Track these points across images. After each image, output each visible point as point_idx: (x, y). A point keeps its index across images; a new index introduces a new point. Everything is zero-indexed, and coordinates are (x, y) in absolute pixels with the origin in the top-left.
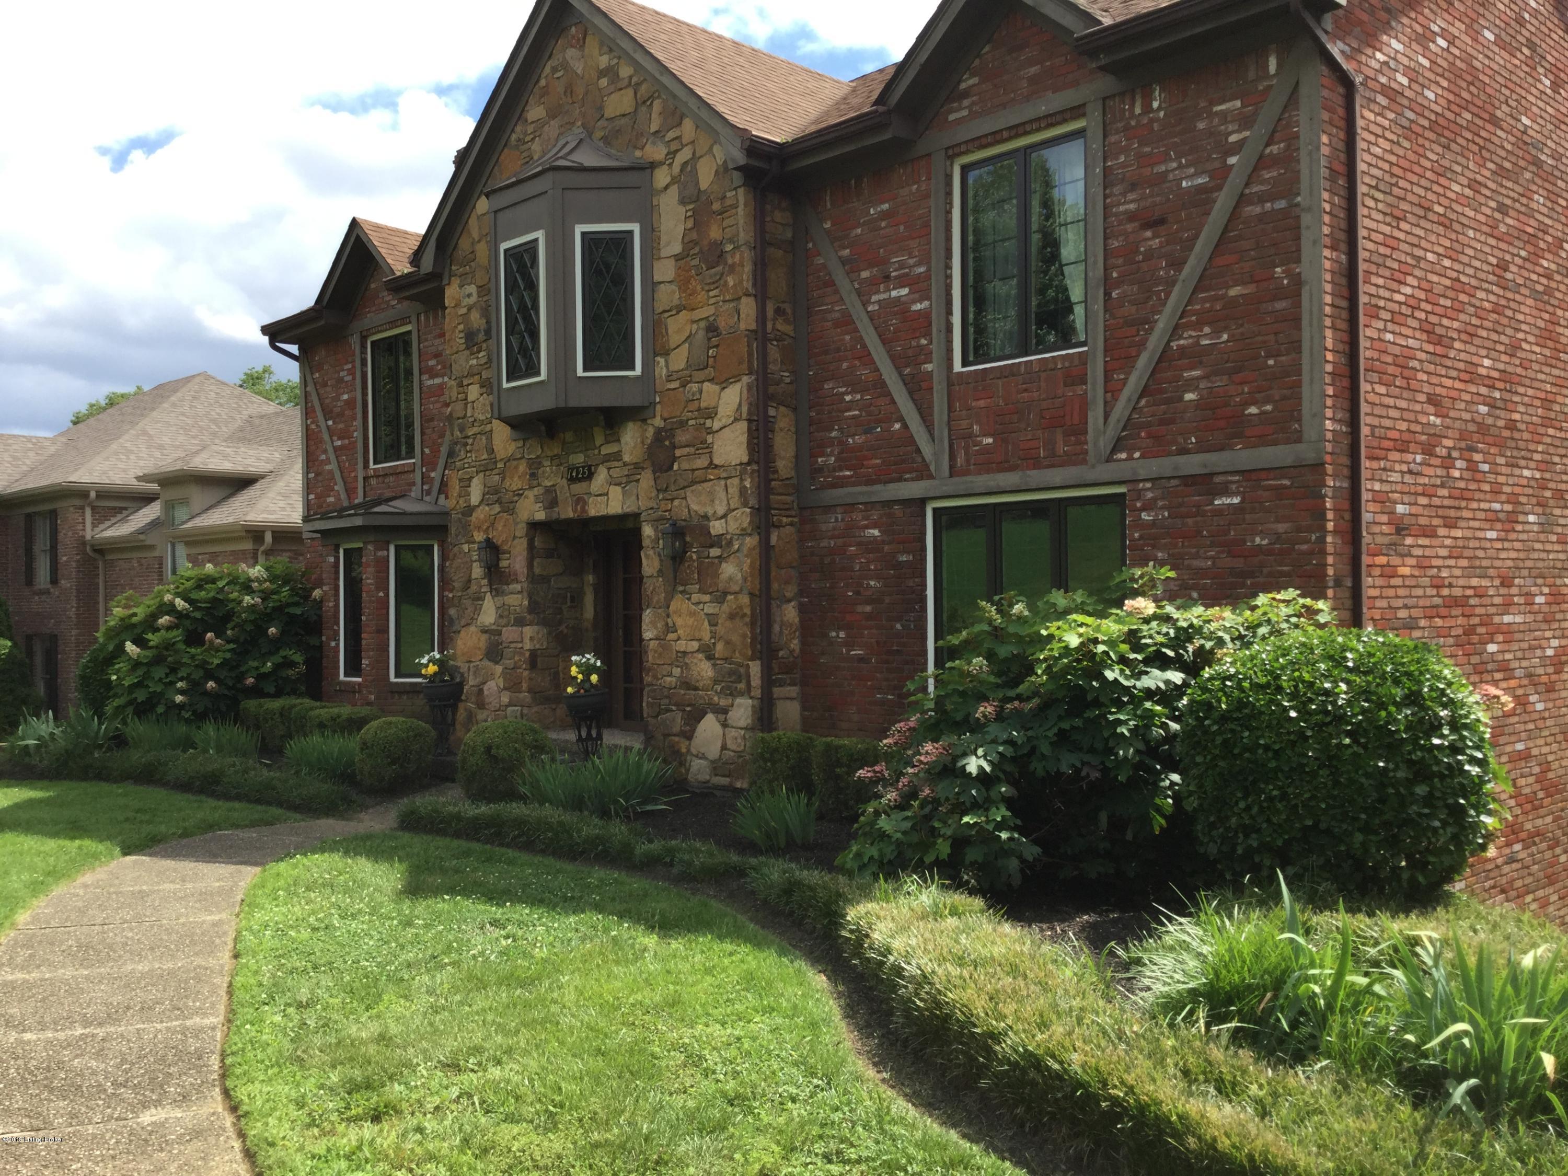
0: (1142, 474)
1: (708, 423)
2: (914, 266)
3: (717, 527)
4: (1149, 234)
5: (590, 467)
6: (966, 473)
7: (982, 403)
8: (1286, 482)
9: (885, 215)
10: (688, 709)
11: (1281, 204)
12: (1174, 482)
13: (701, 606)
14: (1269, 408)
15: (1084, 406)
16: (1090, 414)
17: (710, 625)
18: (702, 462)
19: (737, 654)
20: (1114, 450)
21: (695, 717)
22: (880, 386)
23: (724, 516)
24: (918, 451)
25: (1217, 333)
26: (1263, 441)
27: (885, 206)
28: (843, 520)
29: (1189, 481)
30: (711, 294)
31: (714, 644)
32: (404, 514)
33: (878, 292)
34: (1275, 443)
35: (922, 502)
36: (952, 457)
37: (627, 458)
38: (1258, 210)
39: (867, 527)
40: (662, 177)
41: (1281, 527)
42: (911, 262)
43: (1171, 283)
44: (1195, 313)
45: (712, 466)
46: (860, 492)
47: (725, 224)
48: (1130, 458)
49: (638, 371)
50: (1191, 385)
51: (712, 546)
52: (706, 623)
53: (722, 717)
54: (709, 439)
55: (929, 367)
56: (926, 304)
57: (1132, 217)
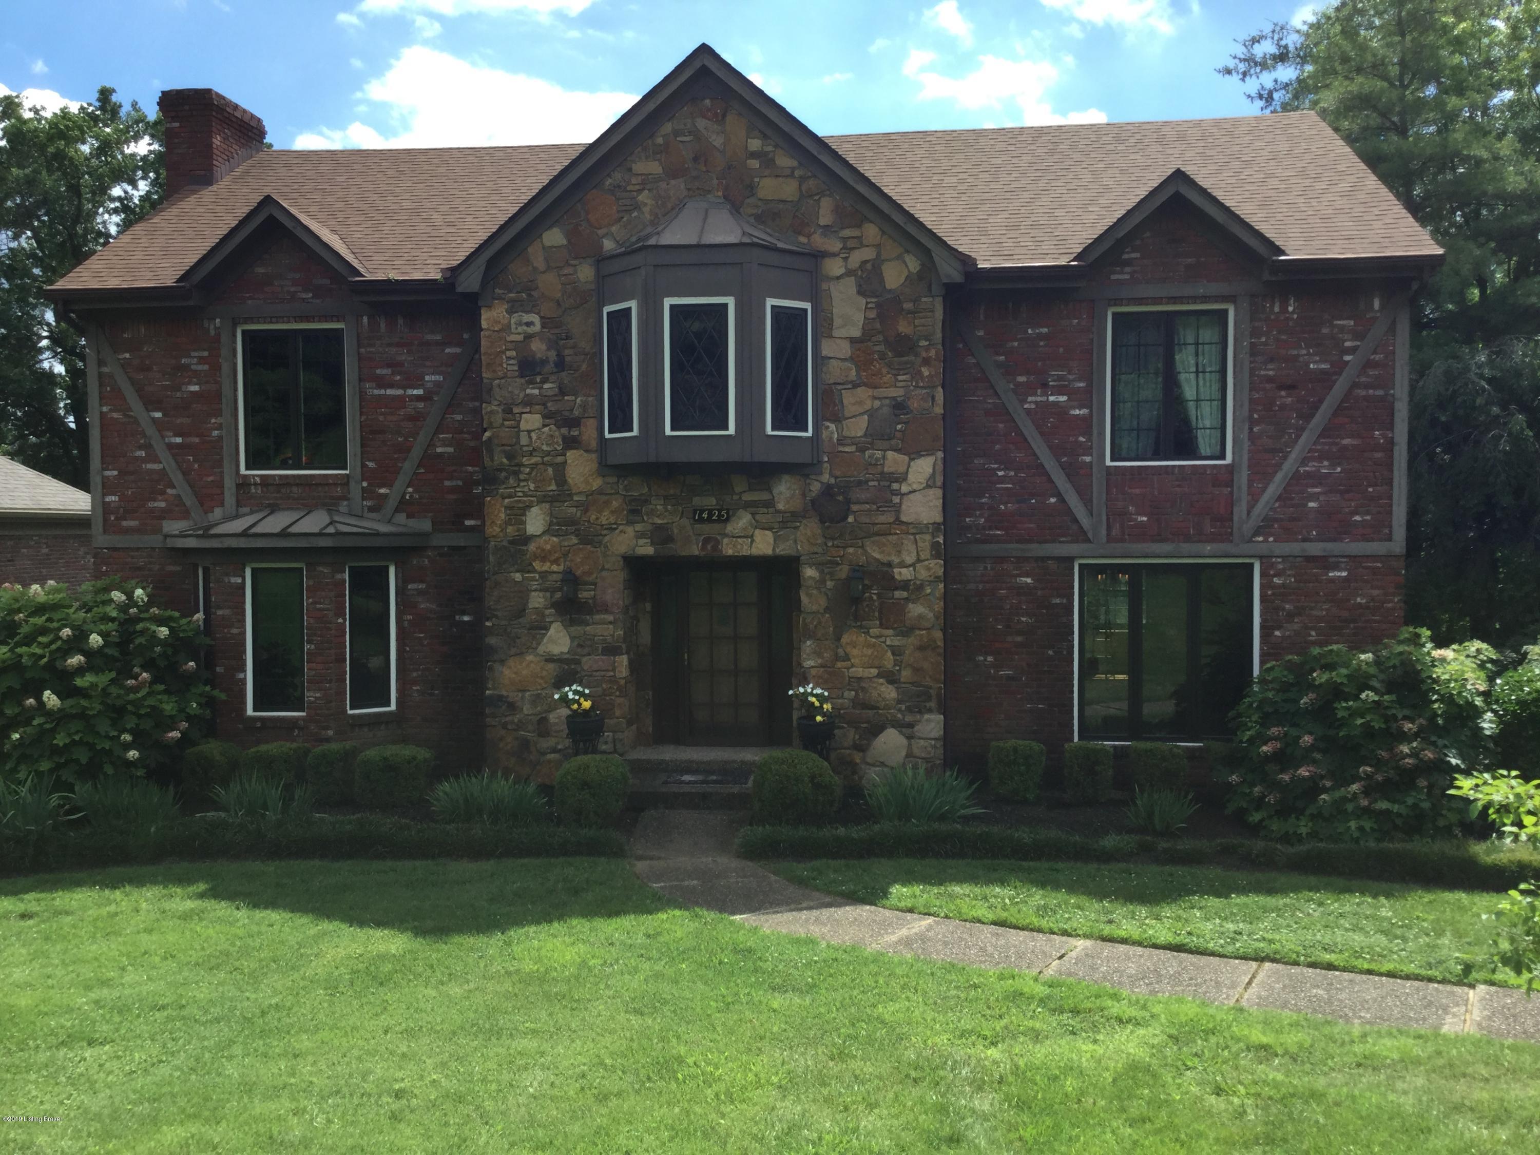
0: (1277, 552)
1: (895, 486)
2: (1074, 380)
3: (905, 574)
4: (1283, 393)
5: (728, 510)
8: (1379, 565)
9: (1041, 337)
10: (865, 725)
11: (1380, 392)
12: (1298, 559)
13: (883, 639)
14: (1368, 518)
15: (1231, 503)
16: (1236, 510)
17: (894, 654)
18: (888, 518)
19: (928, 679)
20: (1256, 534)
21: (874, 731)
23: (913, 565)
24: (1076, 521)
25: (1333, 466)
26: (1366, 538)
27: (1045, 330)
28: (992, 569)
29: (1310, 559)
30: (900, 378)
31: (899, 671)
33: (1035, 394)
34: (1372, 540)
35: (1071, 560)
36: (1109, 528)
37: (781, 506)
38: (1364, 393)
39: (1020, 576)
40: (835, 267)
41: (1375, 592)
42: (1071, 377)
43: (1301, 430)
44: (1317, 451)
45: (898, 521)
46: (1014, 549)
47: (917, 322)
48: (1266, 541)
49: (810, 433)
50: (1314, 497)
51: (896, 589)
52: (889, 654)
53: (908, 731)
54: (896, 500)
55: (1088, 459)
56: (1084, 411)
57: (1270, 380)
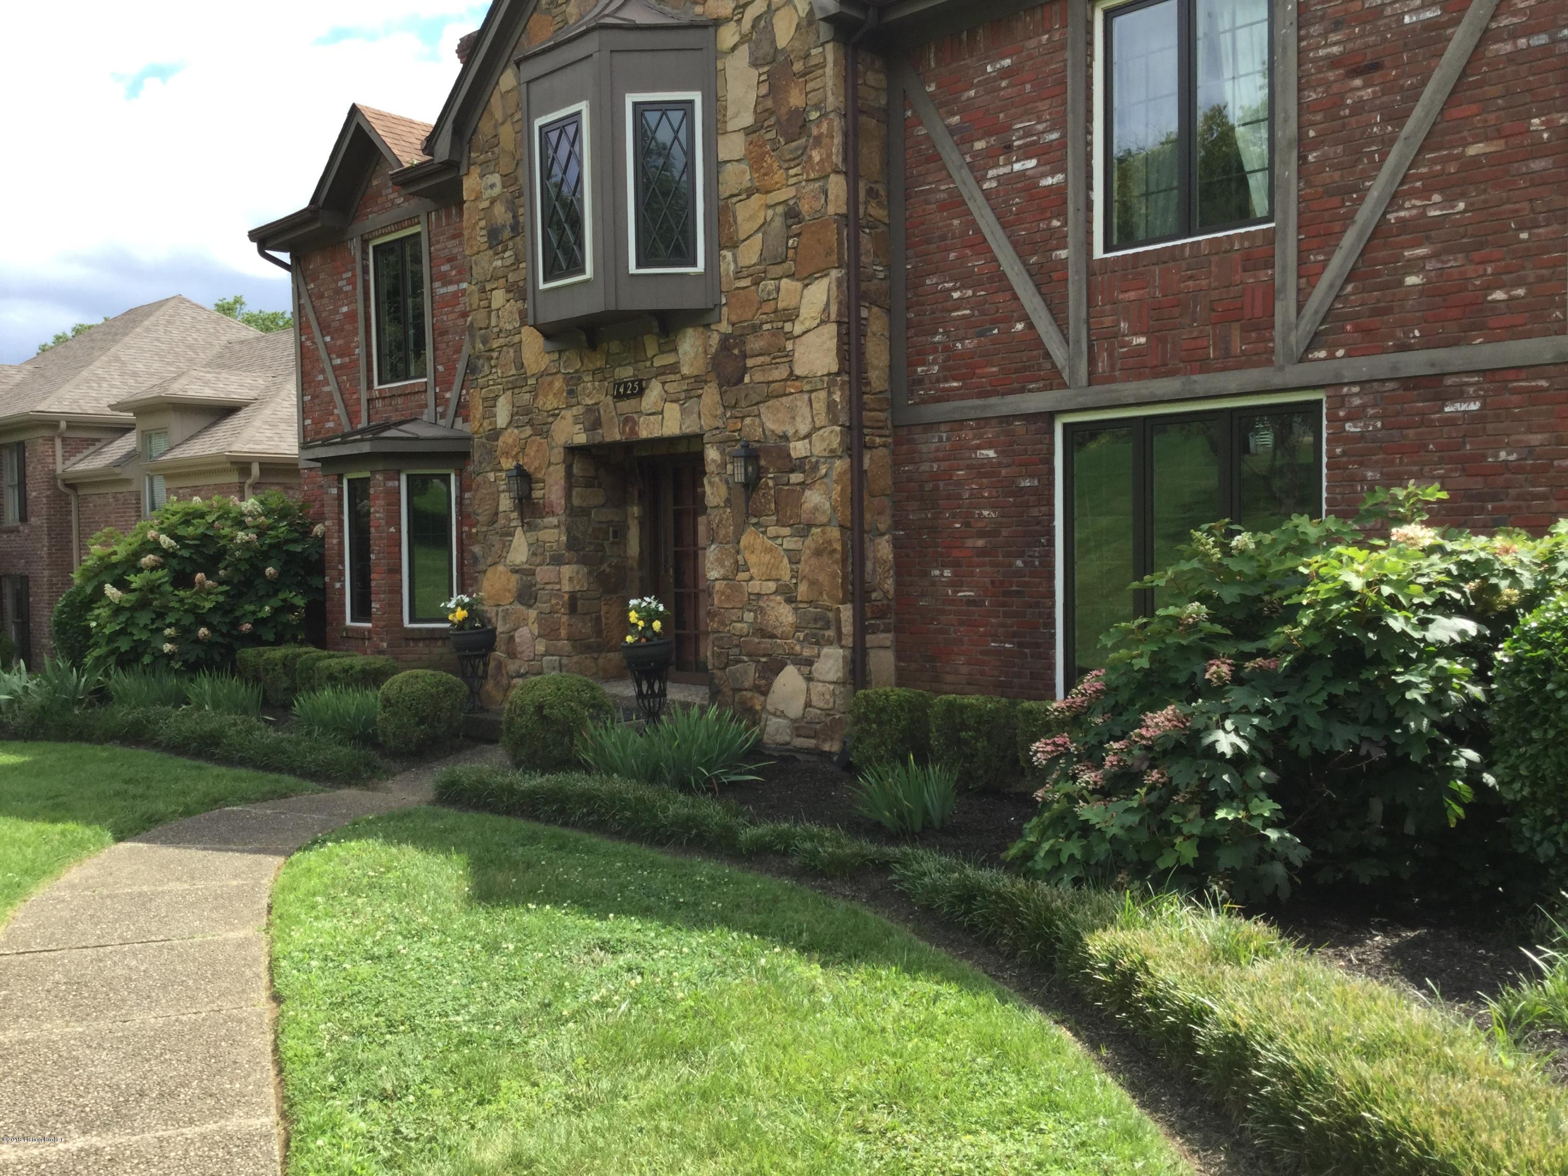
0: (1348, 376)
1: (788, 327)
2: (1043, 132)
3: (798, 449)
4: (1358, 82)
5: (641, 381)
6: (1111, 380)
7: (1132, 295)
8: (1544, 383)
9: (1005, 73)
10: (764, 659)
11: (1541, 39)
12: (1390, 386)
13: (779, 541)
14: (1521, 292)
15: (1270, 294)
16: (1278, 306)
17: (791, 562)
18: (780, 373)
19: (825, 597)
20: (1310, 348)
21: (774, 668)
22: (999, 280)
23: (808, 436)
24: (1047, 355)
25: (1450, 200)
26: (1514, 333)
27: (1007, 62)
28: (948, 439)
29: (1410, 383)
30: (791, 172)
31: (796, 584)
32: (417, 439)
33: (996, 165)
34: (1529, 335)
35: (1050, 417)
36: (1092, 361)
37: (685, 370)
38: (1508, 47)
39: (979, 447)
40: (728, 36)
41: (1536, 439)
42: (1040, 127)
43: (1388, 142)
44: (1420, 177)
45: (792, 377)
46: (972, 406)
47: (810, 86)
48: (1331, 357)
49: (700, 267)
50: (1414, 266)
51: (792, 471)
52: (786, 560)
53: (806, 670)
54: (789, 346)
55: (1063, 254)
56: (1059, 177)
57: (1334, 62)
